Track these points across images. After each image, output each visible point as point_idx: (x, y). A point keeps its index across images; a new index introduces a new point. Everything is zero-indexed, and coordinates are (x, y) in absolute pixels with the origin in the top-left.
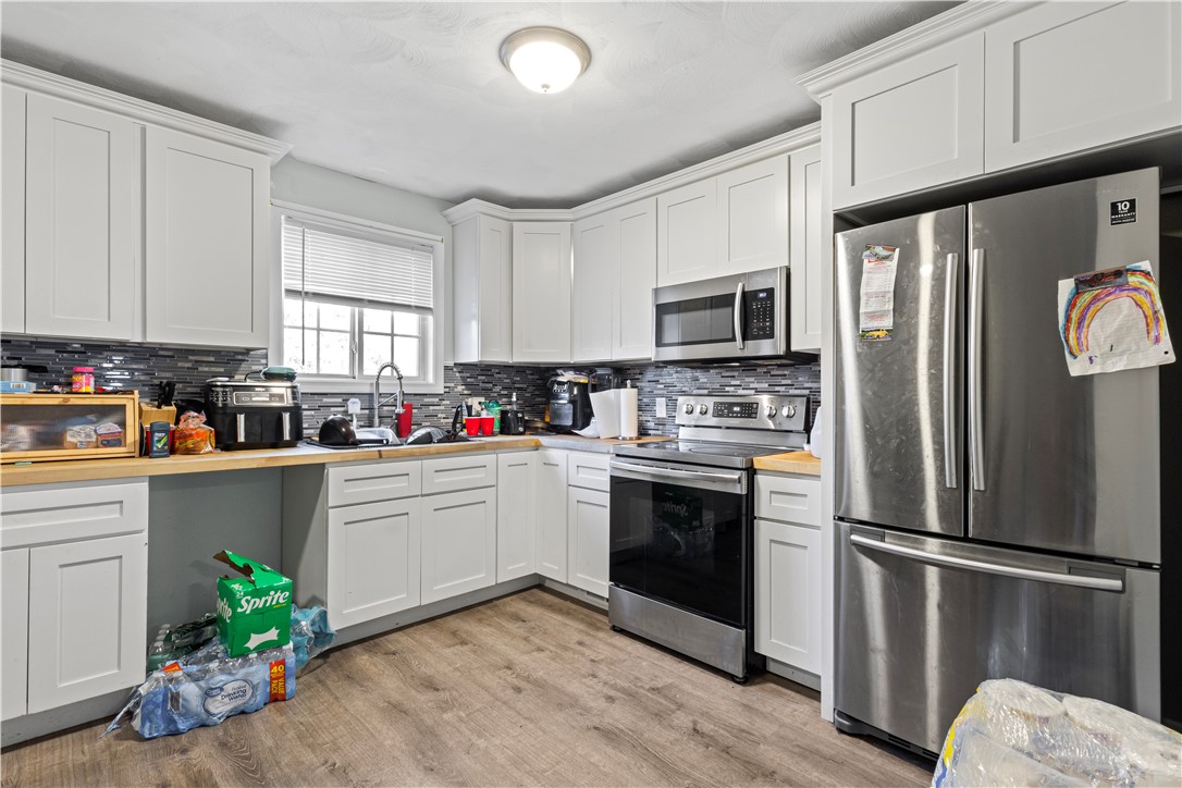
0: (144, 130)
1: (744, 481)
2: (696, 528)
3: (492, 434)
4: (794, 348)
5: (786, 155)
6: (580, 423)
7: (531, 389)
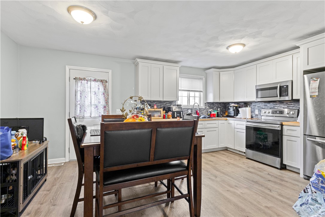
0: (163, 67)
1: (280, 127)
2: (266, 142)
3: (215, 117)
4: (294, 98)
5: (292, 55)
6: (235, 115)
7: (222, 107)
